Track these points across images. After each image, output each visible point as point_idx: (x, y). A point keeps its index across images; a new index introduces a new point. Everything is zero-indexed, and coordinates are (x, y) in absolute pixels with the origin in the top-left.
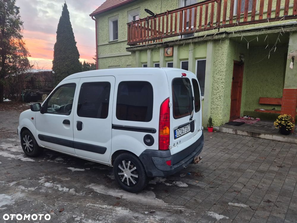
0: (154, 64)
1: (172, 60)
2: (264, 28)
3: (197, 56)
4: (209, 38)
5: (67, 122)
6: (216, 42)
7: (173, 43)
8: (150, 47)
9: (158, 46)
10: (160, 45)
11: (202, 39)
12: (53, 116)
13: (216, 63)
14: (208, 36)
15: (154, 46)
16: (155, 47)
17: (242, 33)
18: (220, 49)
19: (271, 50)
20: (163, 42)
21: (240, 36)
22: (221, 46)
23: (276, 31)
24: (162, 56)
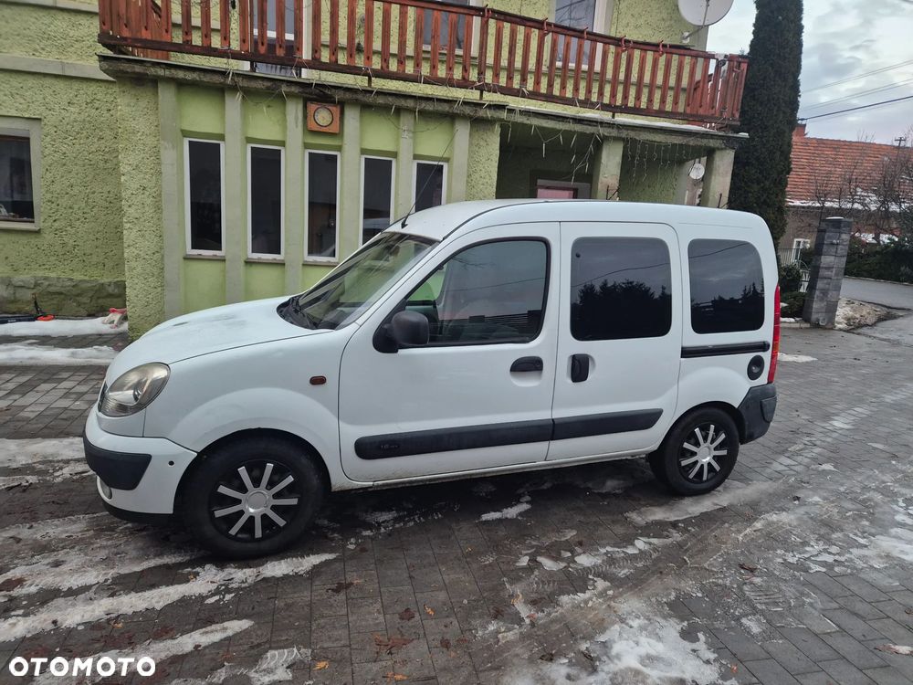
0: (249, 146)
1: (339, 148)
2: (572, 118)
3: (422, 151)
4: (468, 110)
5: (529, 366)
6: (478, 123)
7: (348, 96)
8: (245, 83)
9: (284, 89)
10: (294, 89)
11: (446, 108)
12: (487, 352)
13: (473, 177)
14: (465, 103)
15: (269, 84)
16: (268, 88)
17: (535, 116)
18: (482, 143)
19: (578, 167)
20: (311, 81)
21: (528, 122)
22: (485, 137)
23: (589, 129)
24: (297, 126)
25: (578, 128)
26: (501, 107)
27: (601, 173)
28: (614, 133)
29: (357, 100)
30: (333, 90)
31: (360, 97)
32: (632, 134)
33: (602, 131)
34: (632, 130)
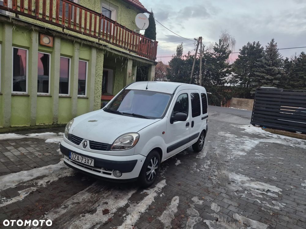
0: (13, 47)
1: (50, 52)
4: (97, 46)
6: (99, 50)
8: (16, 22)
10: (37, 28)
11: (90, 44)
14: (97, 43)
17: (113, 50)
18: (99, 56)
19: (123, 66)
20: (44, 27)
21: (111, 51)
22: (100, 54)
23: (126, 56)
24: (36, 42)
25: (123, 55)
26: (105, 46)
27: (128, 69)
28: (131, 58)
29: (61, 36)
30: (52, 31)
31: (62, 35)
32: (135, 58)
33: (129, 57)
34: (135, 57)
